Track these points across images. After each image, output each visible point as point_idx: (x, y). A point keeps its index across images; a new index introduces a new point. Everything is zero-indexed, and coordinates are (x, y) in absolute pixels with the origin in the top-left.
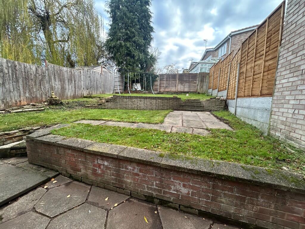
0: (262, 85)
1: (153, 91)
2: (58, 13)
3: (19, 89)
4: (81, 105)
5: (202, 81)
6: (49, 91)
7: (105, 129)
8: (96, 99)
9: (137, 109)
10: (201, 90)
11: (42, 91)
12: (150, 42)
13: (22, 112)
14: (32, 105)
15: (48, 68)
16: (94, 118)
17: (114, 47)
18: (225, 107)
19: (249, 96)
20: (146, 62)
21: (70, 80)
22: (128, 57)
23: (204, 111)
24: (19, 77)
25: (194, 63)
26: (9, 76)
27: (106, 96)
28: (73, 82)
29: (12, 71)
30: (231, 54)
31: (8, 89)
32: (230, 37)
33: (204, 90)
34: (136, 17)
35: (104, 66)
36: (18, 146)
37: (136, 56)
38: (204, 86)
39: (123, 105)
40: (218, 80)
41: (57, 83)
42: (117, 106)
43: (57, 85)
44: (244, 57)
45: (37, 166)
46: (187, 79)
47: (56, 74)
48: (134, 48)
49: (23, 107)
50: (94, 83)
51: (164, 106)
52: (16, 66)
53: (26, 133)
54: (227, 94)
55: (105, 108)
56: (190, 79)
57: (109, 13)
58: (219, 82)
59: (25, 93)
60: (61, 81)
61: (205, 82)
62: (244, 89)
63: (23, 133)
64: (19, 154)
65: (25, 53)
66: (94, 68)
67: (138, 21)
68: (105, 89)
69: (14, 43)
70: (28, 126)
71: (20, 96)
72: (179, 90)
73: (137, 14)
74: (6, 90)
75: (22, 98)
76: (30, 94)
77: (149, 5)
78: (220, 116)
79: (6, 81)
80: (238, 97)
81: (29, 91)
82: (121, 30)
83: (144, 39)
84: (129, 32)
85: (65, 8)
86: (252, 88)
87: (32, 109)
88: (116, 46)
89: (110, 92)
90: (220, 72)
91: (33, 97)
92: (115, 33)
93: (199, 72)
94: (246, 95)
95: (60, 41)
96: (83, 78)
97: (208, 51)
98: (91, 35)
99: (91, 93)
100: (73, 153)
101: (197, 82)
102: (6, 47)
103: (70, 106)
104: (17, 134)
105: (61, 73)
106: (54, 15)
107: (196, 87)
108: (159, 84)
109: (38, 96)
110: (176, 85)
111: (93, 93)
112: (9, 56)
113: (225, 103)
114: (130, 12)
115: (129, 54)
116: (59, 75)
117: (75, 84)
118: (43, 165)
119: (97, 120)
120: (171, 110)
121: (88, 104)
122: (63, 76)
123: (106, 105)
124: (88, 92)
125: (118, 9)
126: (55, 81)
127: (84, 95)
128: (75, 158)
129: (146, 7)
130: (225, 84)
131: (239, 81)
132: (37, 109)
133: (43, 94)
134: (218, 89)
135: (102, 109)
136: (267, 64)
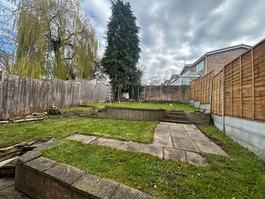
0: (254, 109)
1: (140, 99)
2: (67, 39)
3: (25, 101)
4: (76, 114)
5: (183, 92)
6: (51, 101)
7: (95, 151)
8: (90, 108)
9: (126, 120)
10: (183, 100)
11: (44, 101)
12: (138, 60)
13: (23, 121)
14: (34, 115)
15: (52, 82)
16: (86, 133)
17: (108, 63)
18: (210, 121)
19: (239, 117)
20: (134, 75)
21: (69, 92)
22: (119, 72)
23: (189, 123)
24: (27, 91)
25: (174, 76)
26: (19, 90)
27: (99, 106)
28: (72, 93)
29: (22, 85)
30: (212, 73)
31: (16, 101)
32: (206, 57)
33: (186, 100)
34: (127, 41)
35: (99, 78)
36: (9, 165)
37: (126, 71)
38: (185, 97)
39: (113, 115)
40: (199, 93)
41: (58, 94)
42: (107, 116)
43: (58, 96)
44: (228, 78)
45: (22, 194)
46: (170, 90)
47: (58, 87)
48: (125, 64)
49: (25, 117)
50: (89, 94)
51: (151, 117)
52: (26, 82)
53: (20, 149)
54: (211, 108)
55: (97, 118)
56: (172, 90)
57: (106, 39)
58: (201, 95)
59: (30, 104)
60: (62, 92)
61: (187, 93)
62: (232, 109)
63: (18, 149)
64: (8, 174)
65: (37, 69)
66: (91, 81)
67: (129, 44)
68: (99, 98)
69: (30, 61)
70: (24, 141)
71: (25, 107)
72: (163, 99)
73: (128, 39)
74: (14, 101)
75: (26, 108)
76: (34, 104)
77: (137, 33)
78: (208, 134)
79: (16, 94)
80: (225, 115)
81: (34, 102)
82: (115, 50)
83: (133, 58)
84: (121, 53)
85: (73, 35)
86: (242, 110)
87: (33, 119)
88: (110, 63)
89: (102, 100)
90: (201, 87)
91: (36, 107)
92: (110, 53)
93: (180, 84)
94: (235, 115)
95: (66, 59)
96: (81, 89)
97: (186, 67)
98: (91, 54)
99: (86, 101)
100: (59, 187)
101: (179, 93)
102: (23, 63)
103: (66, 116)
104: (12, 150)
105: (63, 86)
106: (64, 40)
107: (178, 97)
108: (145, 94)
109: (41, 106)
110: (160, 95)
111: (88, 102)
112: (24, 71)
113: (210, 118)
114: (123, 38)
115: (120, 69)
116: (61, 88)
117: (73, 94)
118: (27, 194)
119: (89, 135)
120: (158, 122)
121: (82, 114)
122: (64, 87)
123: (98, 114)
124: (83, 101)
125: (113, 36)
126: (57, 92)
127: (79, 104)
128: (61, 193)
129: (135, 34)
130: (207, 98)
131: (224, 100)
132: (37, 119)
133: (45, 104)
134: (200, 101)
135: (94, 118)
136: (258, 89)
